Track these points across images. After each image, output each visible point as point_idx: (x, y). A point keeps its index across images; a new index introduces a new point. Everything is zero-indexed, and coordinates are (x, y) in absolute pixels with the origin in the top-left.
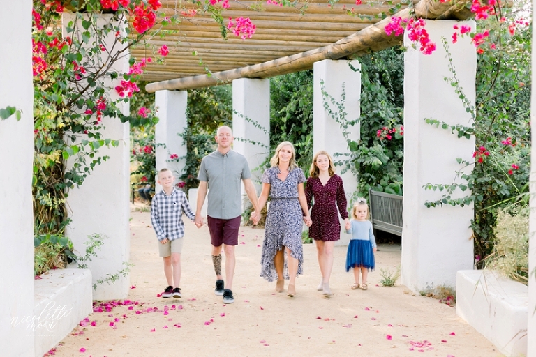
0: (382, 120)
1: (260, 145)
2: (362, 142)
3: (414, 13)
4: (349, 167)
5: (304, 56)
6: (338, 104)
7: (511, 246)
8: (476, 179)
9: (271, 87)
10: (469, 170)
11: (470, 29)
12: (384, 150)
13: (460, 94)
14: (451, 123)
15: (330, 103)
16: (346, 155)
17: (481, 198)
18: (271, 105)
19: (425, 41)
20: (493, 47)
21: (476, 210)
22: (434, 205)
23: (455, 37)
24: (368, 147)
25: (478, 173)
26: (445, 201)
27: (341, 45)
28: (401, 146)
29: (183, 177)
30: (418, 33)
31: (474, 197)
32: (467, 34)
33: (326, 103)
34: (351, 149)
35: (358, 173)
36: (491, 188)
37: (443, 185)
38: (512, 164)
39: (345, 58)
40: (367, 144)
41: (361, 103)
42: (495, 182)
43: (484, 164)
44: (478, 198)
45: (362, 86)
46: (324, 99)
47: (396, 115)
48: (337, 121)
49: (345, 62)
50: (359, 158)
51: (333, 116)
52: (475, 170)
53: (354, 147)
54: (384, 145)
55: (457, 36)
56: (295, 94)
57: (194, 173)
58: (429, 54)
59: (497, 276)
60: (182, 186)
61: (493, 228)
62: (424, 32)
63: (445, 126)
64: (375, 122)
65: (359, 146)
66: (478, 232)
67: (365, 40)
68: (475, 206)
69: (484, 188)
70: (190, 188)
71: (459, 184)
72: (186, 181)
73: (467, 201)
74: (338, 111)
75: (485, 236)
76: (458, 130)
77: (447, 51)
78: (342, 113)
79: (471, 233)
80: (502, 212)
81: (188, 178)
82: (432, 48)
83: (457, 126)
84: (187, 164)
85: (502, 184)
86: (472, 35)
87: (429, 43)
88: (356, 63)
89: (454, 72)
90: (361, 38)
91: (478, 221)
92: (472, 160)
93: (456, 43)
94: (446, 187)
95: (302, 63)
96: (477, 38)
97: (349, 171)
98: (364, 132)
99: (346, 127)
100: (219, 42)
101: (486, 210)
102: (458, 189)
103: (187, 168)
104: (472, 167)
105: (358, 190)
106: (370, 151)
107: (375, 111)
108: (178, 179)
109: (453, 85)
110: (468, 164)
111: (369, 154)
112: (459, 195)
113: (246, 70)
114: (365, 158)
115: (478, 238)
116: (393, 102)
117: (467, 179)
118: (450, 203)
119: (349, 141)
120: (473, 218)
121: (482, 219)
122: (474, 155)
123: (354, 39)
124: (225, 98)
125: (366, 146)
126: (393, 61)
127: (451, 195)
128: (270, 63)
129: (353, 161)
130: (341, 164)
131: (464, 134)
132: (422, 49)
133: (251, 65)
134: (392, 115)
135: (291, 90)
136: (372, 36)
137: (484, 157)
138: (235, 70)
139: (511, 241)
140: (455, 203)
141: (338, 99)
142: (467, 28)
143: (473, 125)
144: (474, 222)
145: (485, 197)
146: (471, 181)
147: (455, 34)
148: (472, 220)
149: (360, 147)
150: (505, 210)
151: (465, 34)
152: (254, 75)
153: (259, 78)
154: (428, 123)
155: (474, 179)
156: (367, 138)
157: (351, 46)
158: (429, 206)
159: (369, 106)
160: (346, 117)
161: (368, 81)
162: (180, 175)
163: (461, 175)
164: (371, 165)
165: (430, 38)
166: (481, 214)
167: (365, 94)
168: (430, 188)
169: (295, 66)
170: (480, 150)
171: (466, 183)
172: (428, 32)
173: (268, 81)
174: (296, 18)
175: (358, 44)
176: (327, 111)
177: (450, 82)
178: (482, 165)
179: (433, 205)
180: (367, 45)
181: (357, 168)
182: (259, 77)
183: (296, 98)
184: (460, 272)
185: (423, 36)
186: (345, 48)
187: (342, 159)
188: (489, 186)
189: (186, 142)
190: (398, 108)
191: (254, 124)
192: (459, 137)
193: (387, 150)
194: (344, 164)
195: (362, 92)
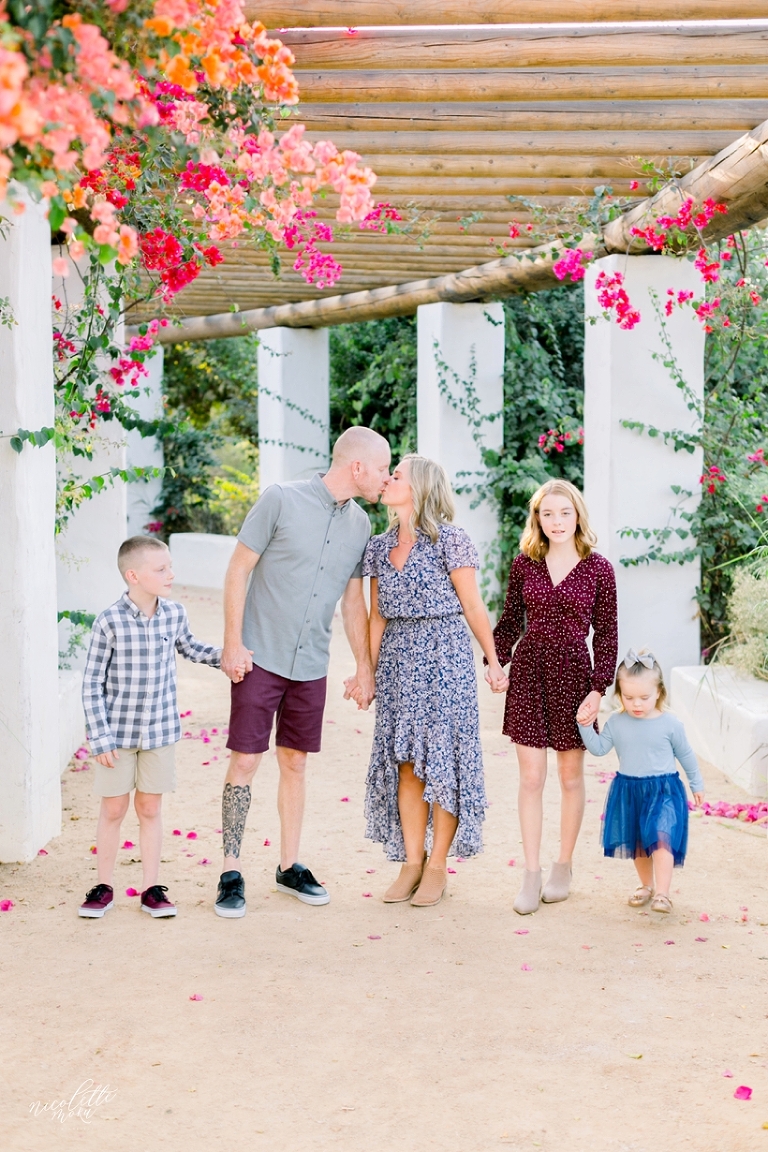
0: (541, 411)
1: (313, 453)
2: (506, 452)
3: (603, 241)
4: (484, 496)
5: (401, 293)
6: (465, 383)
7: (754, 625)
8: (703, 519)
9: (330, 342)
10: (692, 506)
11: (691, 295)
12: (546, 465)
13: (678, 380)
14: (663, 427)
15: (450, 382)
16: (478, 474)
17: (711, 552)
18: (332, 377)
19: (623, 309)
20: (726, 324)
21: (704, 569)
22: (635, 563)
23: (669, 307)
24: (518, 459)
25: (707, 511)
26: (653, 556)
27: (470, 279)
28: (574, 457)
29: (157, 512)
30: (613, 296)
31: (700, 550)
32: (688, 303)
33: (443, 382)
34: (487, 463)
35: (499, 507)
36: (728, 535)
37: (650, 530)
38: (762, 495)
39: (478, 300)
40: (515, 454)
41: (505, 380)
42: (734, 524)
43: (717, 494)
44: (707, 550)
45: (506, 350)
46: (439, 374)
47: (567, 402)
48: (463, 413)
49: (476, 308)
50: (501, 479)
51: (455, 405)
52: (703, 505)
53: (492, 460)
54: (545, 457)
55: (672, 306)
56: (379, 359)
57: (179, 505)
58: (630, 328)
59: (733, 674)
60: (156, 530)
61: (728, 597)
62: (622, 294)
63: (653, 433)
64: (529, 415)
65: (500, 458)
66: (707, 607)
67: (515, 276)
68: (702, 564)
69: (716, 535)
70: (172, 532)
71: (676, 528)
72: (162, 519)
73: (689, 556)
74: (464, 395)
75: (718, 613)
76: (675, 438)
77: (657, 310)
78: (471, 399)
79: (695, 609)
80: (741, 573)
81: (167, 514)
82: (635, 319)
83: (673, 433)
84: (165, 487)
85: (746, 527)
86: (695, 305)
87: (630, 310)
88: (497, 310)
89: (668, 344)
90: (510, 271)
91: (707, 590)
92: (698, 489)
93: (671, 315)
94: (655, 534)
95: (394, 306)
96: (702, 311)
97: (484, 502)
98: (510, 434)
99: (477, 424)
100: (249, 271)
101: (720, 571)
102: (675, 536)
103: (166, 494)
104: (697, 500)
105: (499, 537)
106: (521, 468)
107: (531, 397)
108: (147, 517)
109: (666, 365)
110: (690, 494)
111: (520, 472)
112: (676, 546)
113: (284, 311)
114: (512, 479)
115: (707, 615)
116: (561, 379)
117: (690, 520)
118: (662, 560)
119: (483, 449)
120: (698, 584)
121: (713, 586)
122: (702, 481)
123: (495, 271)
124: (228, 357)
125: (515, 458)
126: (561, 303)
127: (662, 546)
128: (332, 303)
129: (492, 485)
130: (469, 491)
131: (684, 445)
132: (619, 321)
133: (293, 302)
134: (559, 402)
135: (368, 348)
136: (529, 270)
137: (717, 483)
138: (262, 310)
139: (753, 617)
140: (668, 560)
141: (464, 374)
142: (688, 294)
143: (700, 430)
144: (701, 590)
145: (718, 549)
146: (694, 524)
147: (670, 303)
148: (697, 588)
149: (503, 461)
150: (746, 568)
151: (684, 304)
152: (301, 322)
153: (310, 327)
154: (625, 426)
155: (699, 520)
156: (516, 444)
157: (489, 284)
158: (626, 565)
159: (518, 387)
160: (478, 406)
161: (516, 340)
162: (152, 508)
163: (679, 513)
164: (523, 492)
165: (630, 303)
166: (712, 576)
167: (511, 364)
168: (629, 534)
169: (381, 310)
170: (711, 470)
171: (687, 526)
172: (627, 294)
173: (325, 333)
174: (397, 240)
175: (503, 282)
176: (446, 395)
177: (661, 361)
178: (714, 497)
179: (633, 563)
180: (519, 284)
181: (497, 497)
182: (309, 325)
183: (378, 366)
184: (675, 669)
185: (621, 301)
186: (479, 286)
187: (470, 481)
188: (724, 531)
189: (161, 444)
190: (571, 390)
191: (302, 413)
192: (676, 449)
193: (551, 465)
194: (474, 490)
195: (506, 360)
